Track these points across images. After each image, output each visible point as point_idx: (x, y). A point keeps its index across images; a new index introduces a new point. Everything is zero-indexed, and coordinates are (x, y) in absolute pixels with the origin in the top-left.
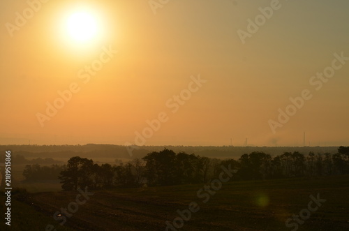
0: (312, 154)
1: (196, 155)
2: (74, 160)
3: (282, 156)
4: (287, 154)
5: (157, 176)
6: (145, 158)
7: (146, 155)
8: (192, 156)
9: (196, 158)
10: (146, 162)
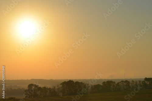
0: (133, 81)
1: (83, 82)
2: (30, 86)
3: (120, 82)
4: (122, 81)
5: (66, 92)
6: (61, 84)
7: (62, 83)
8: (81, 83)
9: (83, 84)
10: (61, 86)
